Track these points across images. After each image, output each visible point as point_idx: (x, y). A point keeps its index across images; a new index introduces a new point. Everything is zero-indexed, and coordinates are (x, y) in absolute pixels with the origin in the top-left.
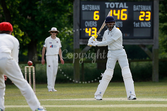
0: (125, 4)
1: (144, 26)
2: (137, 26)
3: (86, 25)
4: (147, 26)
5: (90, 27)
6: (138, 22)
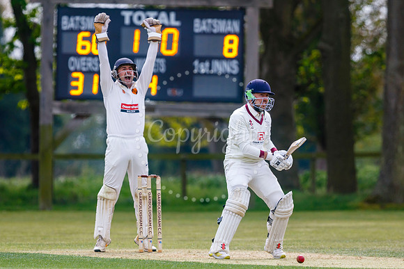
0: (173, 15)
1: (221, 70)
2: (202, 71)
3: (72, 65)
5: (81, 71)
6: (204, 62)
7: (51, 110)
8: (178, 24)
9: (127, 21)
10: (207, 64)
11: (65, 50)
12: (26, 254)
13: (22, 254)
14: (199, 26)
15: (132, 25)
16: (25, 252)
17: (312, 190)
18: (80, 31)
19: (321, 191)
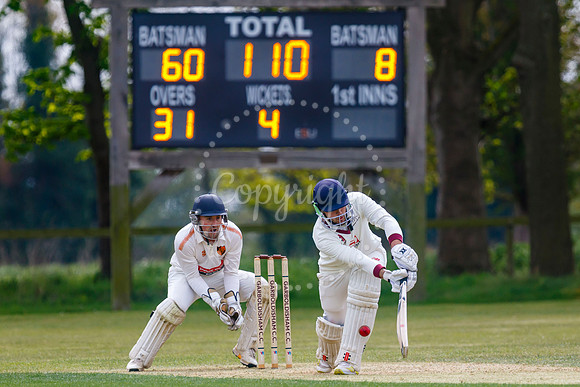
0: (300, 21)
1: (372, 100)
2: (345, 102)
3: (156, 98)
4: (383, 100)
5: (168, 106)
6: (348, 88)
7: (126, 165)
8: (308, 33)
9: (234, 32)
10: (352, 91)
11: (145, 76)
12: (94, 375)
14: (339, 36)
15: (242, 37)
16: (93, 372)
17: (509, 272)
18: (166, 47)
19: (522, 274)
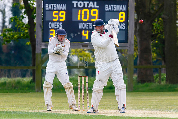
0: (95, 3)
3: (50, 26)
4: (121, 28)
5: (54, 29)
7: (41, 47)
8: (98, 7)
9: (75, 6)
11: (47, 19)
13: (25, 112)
14: (108, 8)
17: (160, 82)
18: (54, 10)
19: (163, 83)
